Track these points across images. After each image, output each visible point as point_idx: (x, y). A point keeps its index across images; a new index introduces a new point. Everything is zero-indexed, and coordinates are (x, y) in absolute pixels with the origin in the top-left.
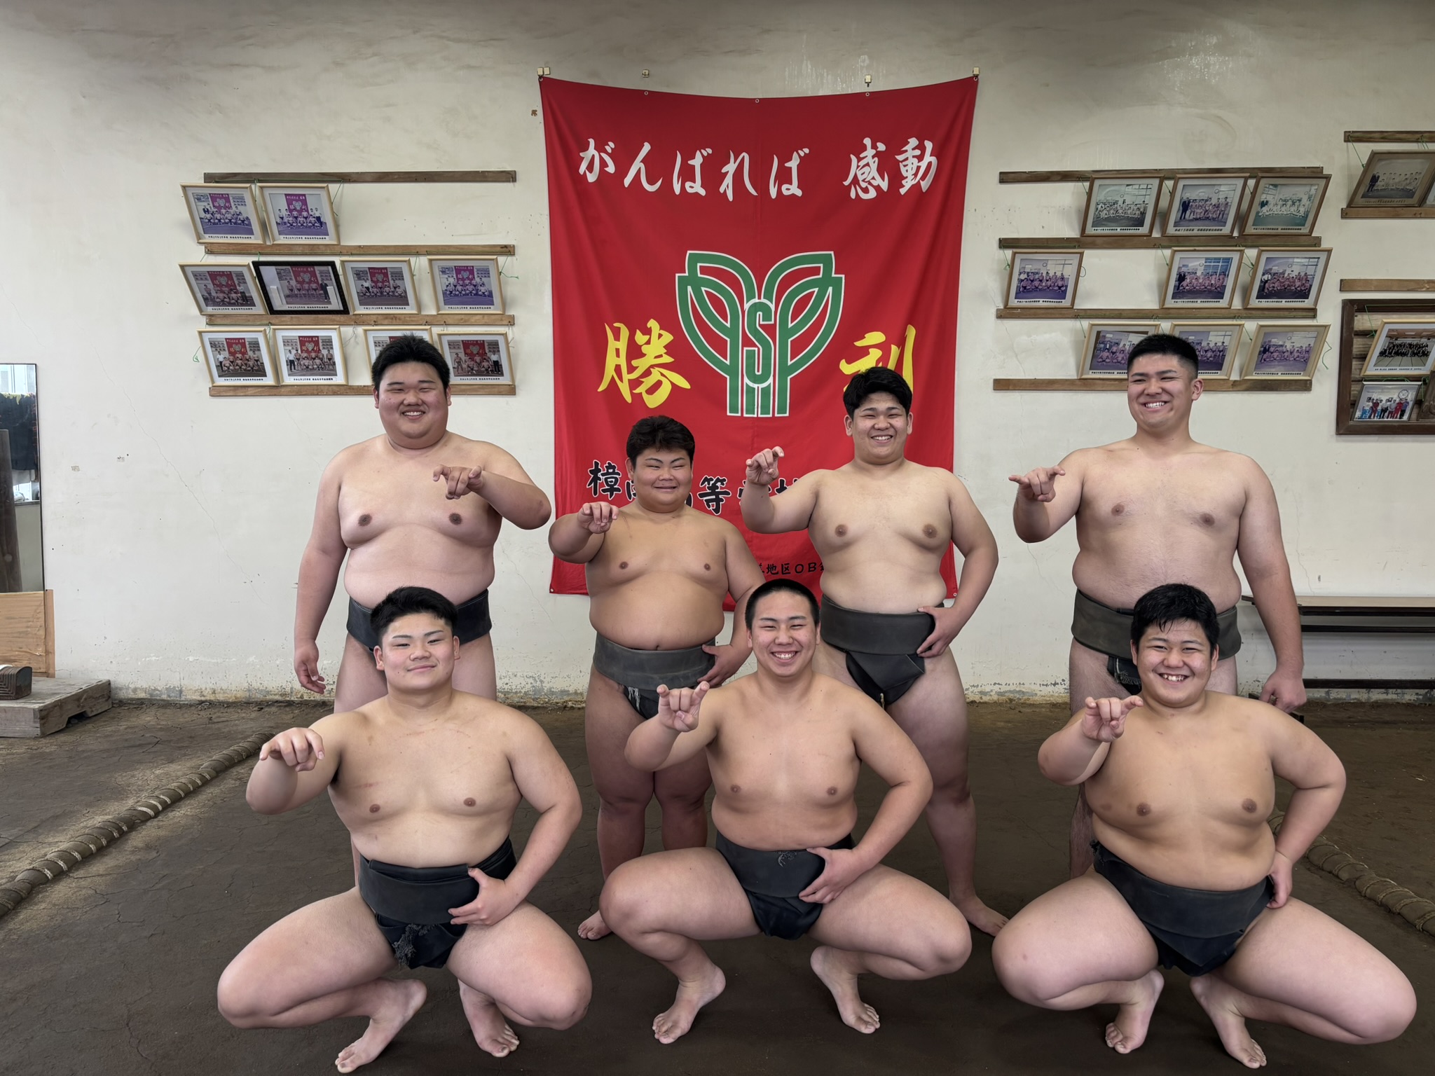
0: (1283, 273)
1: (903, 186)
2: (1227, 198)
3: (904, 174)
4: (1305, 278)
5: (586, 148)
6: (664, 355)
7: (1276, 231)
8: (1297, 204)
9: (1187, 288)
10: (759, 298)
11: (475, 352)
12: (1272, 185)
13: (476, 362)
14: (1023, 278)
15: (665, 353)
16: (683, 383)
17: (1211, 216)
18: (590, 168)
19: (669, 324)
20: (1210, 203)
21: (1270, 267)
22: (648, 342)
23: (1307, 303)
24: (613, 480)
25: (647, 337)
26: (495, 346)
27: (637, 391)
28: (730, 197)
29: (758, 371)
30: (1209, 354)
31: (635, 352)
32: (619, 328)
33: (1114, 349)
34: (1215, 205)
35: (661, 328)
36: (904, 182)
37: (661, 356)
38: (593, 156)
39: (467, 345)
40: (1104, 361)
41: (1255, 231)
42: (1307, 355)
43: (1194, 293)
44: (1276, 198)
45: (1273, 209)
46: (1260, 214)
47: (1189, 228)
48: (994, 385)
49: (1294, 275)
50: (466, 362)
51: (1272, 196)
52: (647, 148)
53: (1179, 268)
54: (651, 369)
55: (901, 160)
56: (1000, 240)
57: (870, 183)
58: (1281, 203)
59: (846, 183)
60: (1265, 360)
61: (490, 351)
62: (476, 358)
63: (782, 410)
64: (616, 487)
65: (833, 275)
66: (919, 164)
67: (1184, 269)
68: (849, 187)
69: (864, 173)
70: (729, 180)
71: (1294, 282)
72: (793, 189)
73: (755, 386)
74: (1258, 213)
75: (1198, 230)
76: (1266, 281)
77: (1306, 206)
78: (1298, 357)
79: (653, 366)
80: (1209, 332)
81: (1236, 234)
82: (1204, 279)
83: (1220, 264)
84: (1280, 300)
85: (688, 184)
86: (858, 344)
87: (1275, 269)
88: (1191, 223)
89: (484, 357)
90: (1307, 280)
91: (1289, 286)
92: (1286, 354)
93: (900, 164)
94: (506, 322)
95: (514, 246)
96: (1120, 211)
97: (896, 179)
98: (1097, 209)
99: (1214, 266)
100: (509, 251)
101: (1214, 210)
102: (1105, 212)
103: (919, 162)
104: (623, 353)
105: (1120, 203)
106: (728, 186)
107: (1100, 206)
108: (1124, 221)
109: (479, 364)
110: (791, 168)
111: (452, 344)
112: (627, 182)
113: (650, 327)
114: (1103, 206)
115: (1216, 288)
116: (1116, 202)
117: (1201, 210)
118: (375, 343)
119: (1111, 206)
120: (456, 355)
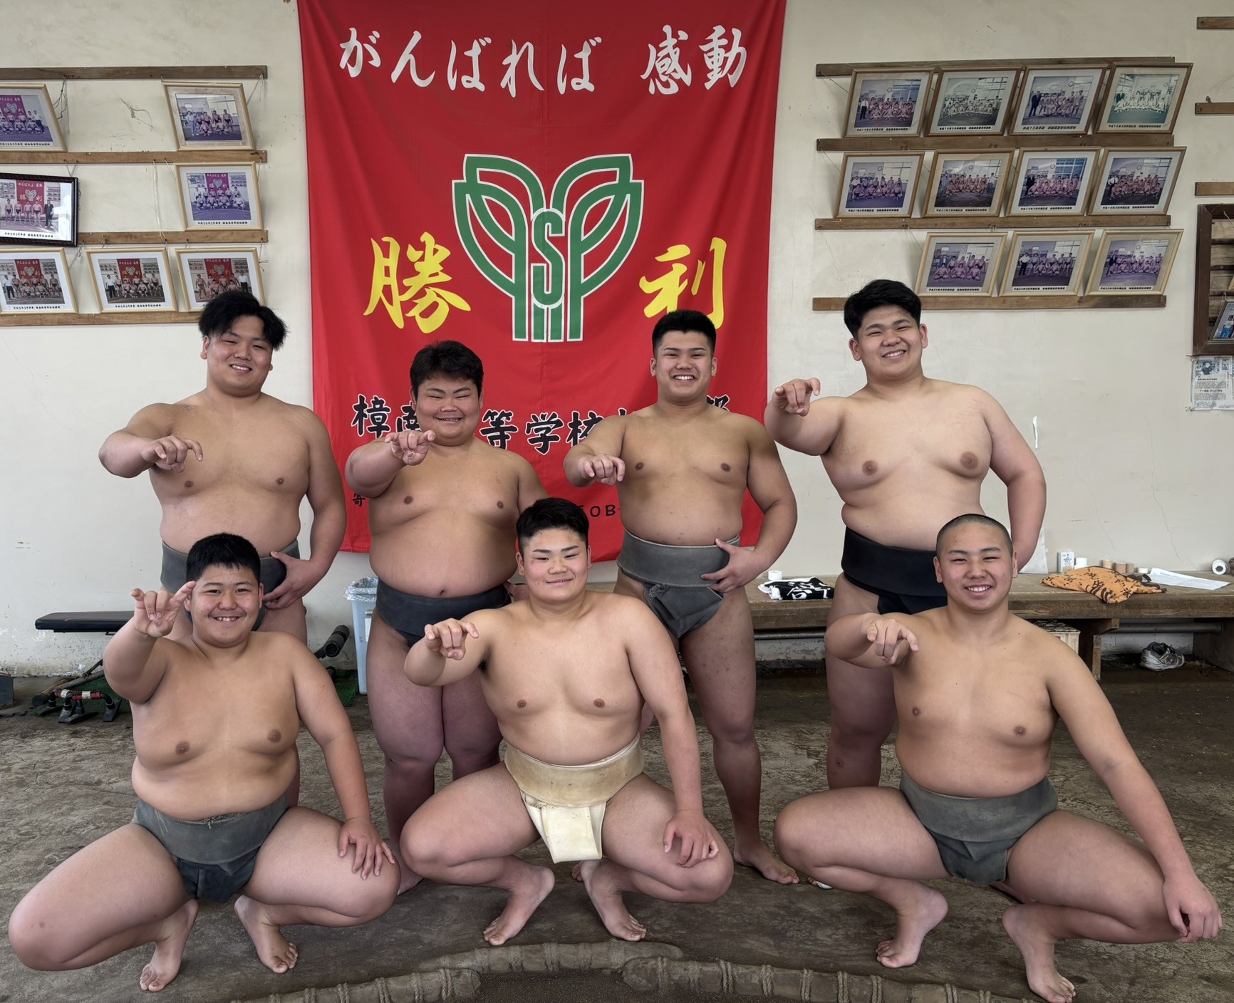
0: (1132, 176)
1: (709, 80)
2: (1082, 91)
3: (709, 66)
4: (1155, 181)
5: (347, 38)
6: (440, 273)
7: (1133, 129)
8: (1156, 97)
9: (1036, 193)
10: (548, 207)
11: (220, 273)
12: (1128, 75)
13: (222, 285)
14: (855, 185)
15: (441, 271)
16: (463, 305)
17: (1063, 111)
18: (352, 61)
19: (446, 237)
20: (1063, 97)
21: (1118, 169)
22: (422, 259)
23: (1158, 208)
24: (381, 417)
25: (421, 252)
26: (242, 266)
27: (410, 314)
28: (513, 92)
29: (548, 290)
30: (1055, 267)
31: (406, 269)
32: (388, 244)
33: (952, 263)
34: (1068, 100)
35: (437, 242)
36: (709, 75)
37: (436, 274)
38: (356, 48)
39: (210, 264)
40: (941, 277)
41: (1111, 128)
42: (1158, 266)
43: (1044, 199)
44: (1133, 91)
45: (1131, 103)
46: (1116, 109)
47: (1039, 126)
48: (814, 305)
49: (1143, 177)
50: (209, 284)
51: (1129, 89)
52: (417, 37)
53: (1028, 170)
54: (426, 289)
55: (705, 50)
56: (818, 142)
57: (671, 77)
58: (1138, 96)
59: (644, 77)
60: (1111, 273)
61: (237, 271)
62: (221, 279)
63: (575, 333)
64: (384, 424)
65: (631, 181)
66: (727, 55)
67: (1033, 172)
68: (648, 80)
69: (664, 65)
70: (511, 74)
71: (1143, 185)
72: (584, 83)
73: (545, 307)
74: (1113, 107)
75: (1049, 128)
76: (1113, 185)
77: (1166, 100)
78: (1148, 269)
79: (427, 286)
80: (1056, 242)
81: (1090, 133)
82: (1055, 183)
83: (1073, 166)
84: (1128, 206)
85: (464, 79)
86: (661, 259)
87: (1123, 171)
88: (1041, 120)
89: (231, 278)
90: (1157, 184)
91: (1137, 190)
92: (1135, 266)
93: (705, 55)
94: (259, 239)
95: (266, 152)
96: (971, 108)
97: (701, 71)
98: (945, 105)
99: (1066, 167)
100: (261, 158)
101: (1067, 105)
102: (953, 108)
103: (726, 53)
104: (393, 272)
105: (971, 98)
106: (510, 80)
107: (947, 103)
108: (974, 119)
109: (225, 287)
110: (581, 59)
111: (193, 265)
112: (395, 76)
113: (424, 242)
114: (952, 102)
115: (1068, 193)
116: (966, 98)
117: (1054, 105)
118: (101, 266)
119: (961, 102)
120: (198, 277)
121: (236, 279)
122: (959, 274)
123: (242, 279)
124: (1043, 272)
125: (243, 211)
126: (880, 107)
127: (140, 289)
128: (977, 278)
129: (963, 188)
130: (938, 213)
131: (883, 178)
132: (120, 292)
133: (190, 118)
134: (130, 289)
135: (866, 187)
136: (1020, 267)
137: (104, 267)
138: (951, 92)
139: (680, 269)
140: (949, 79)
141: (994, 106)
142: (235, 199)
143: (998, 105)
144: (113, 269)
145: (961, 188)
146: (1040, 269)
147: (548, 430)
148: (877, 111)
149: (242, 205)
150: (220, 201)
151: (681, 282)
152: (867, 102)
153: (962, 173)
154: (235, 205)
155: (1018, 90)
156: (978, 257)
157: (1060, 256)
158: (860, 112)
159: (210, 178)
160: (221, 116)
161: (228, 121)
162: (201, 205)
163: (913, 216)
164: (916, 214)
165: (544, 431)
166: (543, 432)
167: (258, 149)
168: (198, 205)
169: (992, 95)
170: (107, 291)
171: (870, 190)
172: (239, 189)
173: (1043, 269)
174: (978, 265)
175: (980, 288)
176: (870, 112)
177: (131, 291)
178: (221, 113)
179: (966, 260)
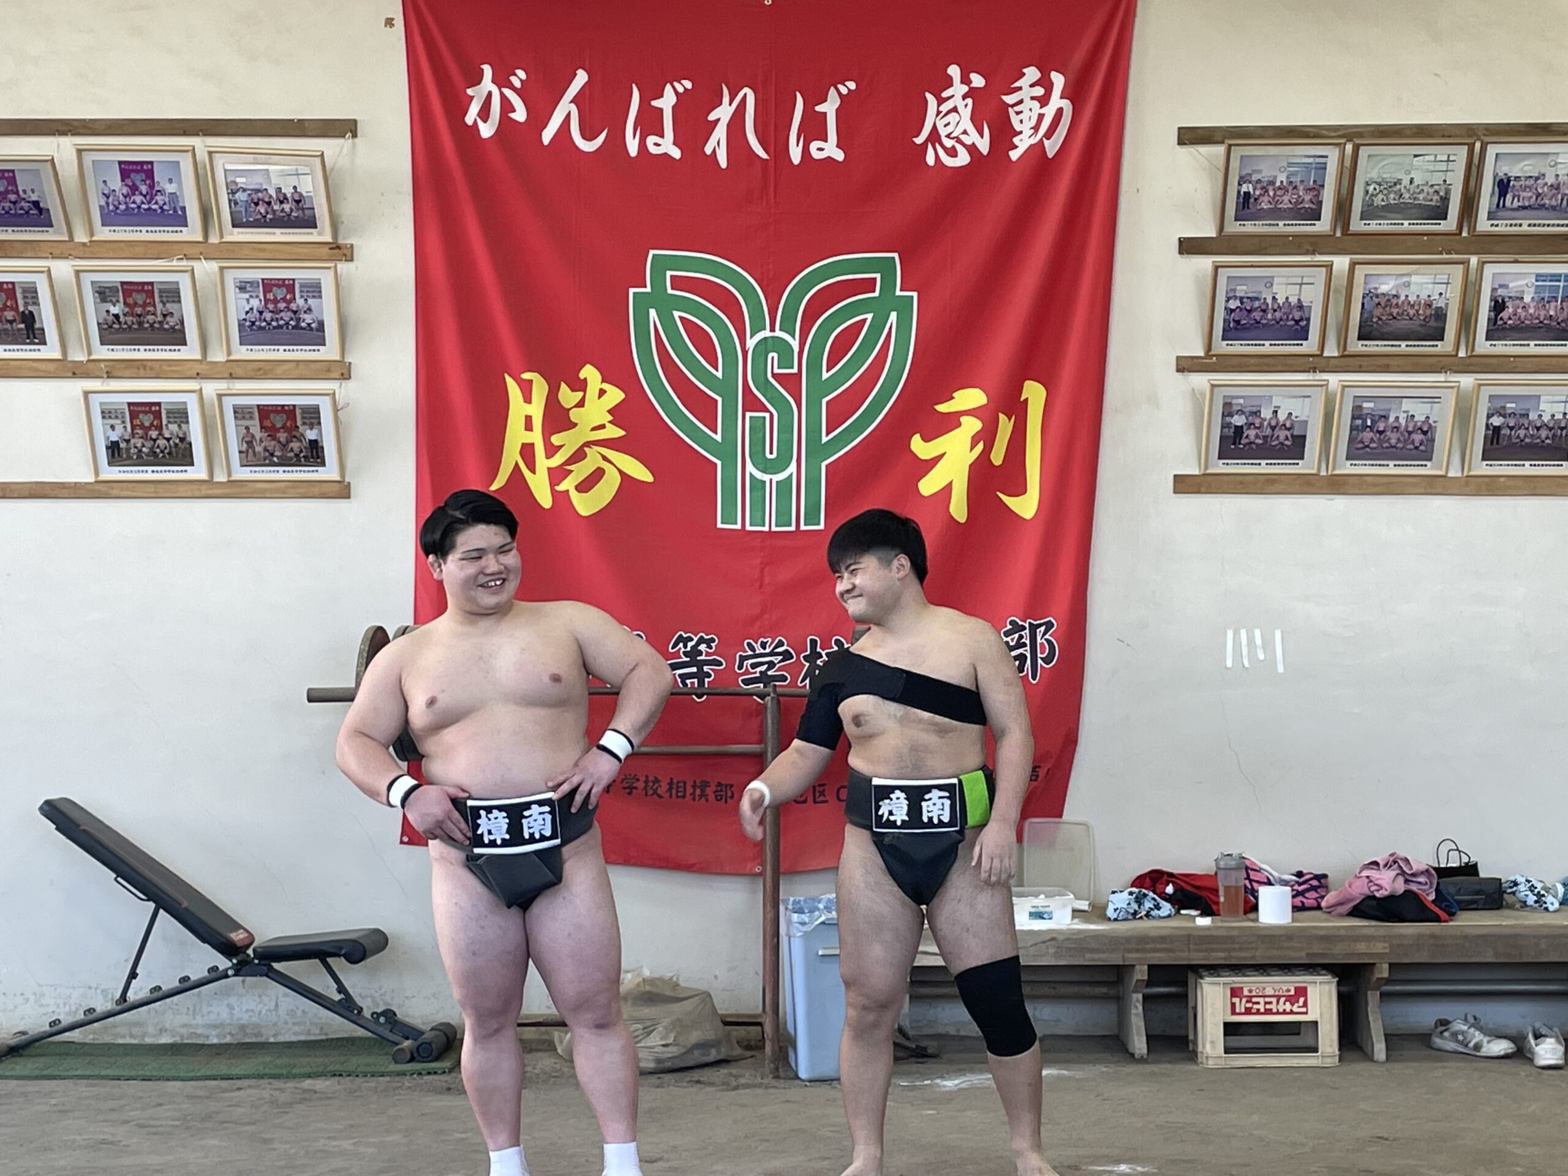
1: (1015, 147)
3: (1017, 127)
5: (477, 80)
6: (608, 425)
9: (1510, 322)
10: (772, 330)
11: (279, 425)
13: (279, 442)
14: (1233, 308)
15: (610, 422)
16: (641, 473)
17: (1547, 202)
18: (484, 113)
19: (617, 373)
20: (1543, 182)
22: (581, 404)
25: (581, 394)
27: (560, 488)
28: (723, 163)
29: (771, 453)
31: (557, 420)
32: (530, 382)
33: (1381, 426)
34: (1552, 186)
35: (604, 380)
36: (1016, 140)
37: (602, 427)
39: (265, 412)
40: (1367, 446)
43: (1523, 331)
47: (1509, 222)
48: (1175, 485)
52: (581, 78)
53: (1494, 290)
55: (1011, 102)
56: (1180, 244)
57: (959, 141)
59: (919, 140)
61: (304, 424)
62: (279, 435)
63: (812, 518)
66: (1042, 111)
67: (1502, 292)
68: (924, 147)
69: (948, 124)
70: (720, 133)
72: (829, 149)
73: (766, 478)
75: (1530, 226)
79: (588, 444)
82: (1537, 308)
83: (1561, 284)
85: (651, 140)
86: (941, 408)
88: (1515, 215)
89: (294, 433)
93: (1010, 109)
94: (337, 375)
95: (352, 246)
96: (1407, 195)
97: (1004, 134)
98: (1367, 192)
99: (1551, 286)
100: (345, 255)
101: (1551, 194)
102: (1380, 196)
103: (1041, 108)
104: (537, 423)
105: (1406, 182)
106: (718, 143)
107: (1371, 188)
108: (1414, 211)
109: (284, 446)
110: (825, 114)
111: (240, 412)
112: (547, 136)
113: (585, 379)
114: (1377, 187)
115: (1558, 323)
116: (1398, 182)
117: (1530, 194)
118: (103, 412)
119: (1390, 187)
120: (245, 431)
121: (302, 435)
122: (1393, 442)
123: (311, 435)
124: (1527, 440)
125: (315, 335)
126: (1271, 193)
127: (158, 447)
128: (1422, 448)
129: (1398, 314)
130: (1364, 349)
131: (1274, 298)
132: (128, 450)
133: (241, 196)
134: (143, 446)
135: (1249, 311)
136: (1490, 432)
137: (106, 414)
138: (1374, 175)
139: (971, 425)
140: (1369, 156)
141: (1442, 194)
142: (303, 316)
143: (1448, 192)
144: (120, 416)
145: (1395, 315)
146: (1522, 436)
147: (771, 665)
148: (1266, 199)
149: (313, 325)
150: (282, 319)
151: (973, 447)
152: (1250, 185)
153: (1394, 292)
154: (303, 325)
155: (1474, 169)
156: (1420, 418)
157: (1550, 417)
158: (1241, 200)
159: (268, 285)
160: (289, 195)
161: (298, 202)
162: (253, 323)
163: (1325, 354)
164: (1331, 351)
165: (766, 666)
166: (763, 668)
167: (341, 241)
168: (248, 324)
169: (1437, 179)
170: (107, 448)
171: (1257, 315)
172: (310, 301)
173: (1526, 436)
174: (1420, 429)
175: (1428, 463)
176: (1256, 199)
177: (144, 449)
178: (288, 191)
179: (1402, 421)
